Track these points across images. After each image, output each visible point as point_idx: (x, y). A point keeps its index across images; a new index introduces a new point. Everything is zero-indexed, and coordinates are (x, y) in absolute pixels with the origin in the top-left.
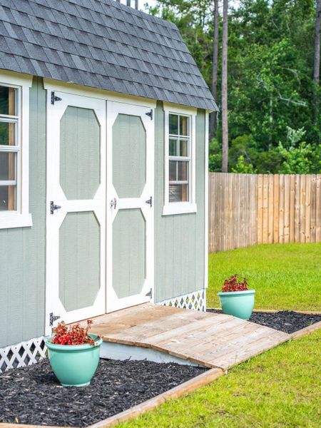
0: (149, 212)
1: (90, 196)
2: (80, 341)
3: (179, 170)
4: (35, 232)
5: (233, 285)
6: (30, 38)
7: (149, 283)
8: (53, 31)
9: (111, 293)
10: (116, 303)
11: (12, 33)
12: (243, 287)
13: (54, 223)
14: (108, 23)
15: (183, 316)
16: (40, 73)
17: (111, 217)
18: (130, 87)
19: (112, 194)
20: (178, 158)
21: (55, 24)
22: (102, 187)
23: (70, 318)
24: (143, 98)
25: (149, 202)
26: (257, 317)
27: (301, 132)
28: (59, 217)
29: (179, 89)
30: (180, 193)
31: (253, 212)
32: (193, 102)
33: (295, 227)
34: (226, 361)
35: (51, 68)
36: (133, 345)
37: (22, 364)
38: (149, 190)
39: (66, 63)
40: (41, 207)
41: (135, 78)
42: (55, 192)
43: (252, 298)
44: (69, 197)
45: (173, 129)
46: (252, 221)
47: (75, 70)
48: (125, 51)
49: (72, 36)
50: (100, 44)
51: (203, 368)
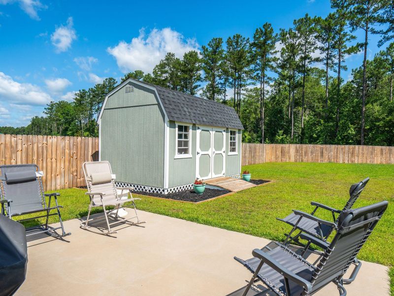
0: (224, 155)
1: (208, 151)
2: (200, 184)
3: (233, 144)
4: (193, 159)
5: (245, 173)
6: (192, 114)
7: (224, 171)
8: (199, 112)
9: (213, 173)
10: (214, 176)
11: (188, 114)
12: (248, 173)
13: (198, 157)
14: (214, 109)
15: (230, 180)
16: (194, 123)
17: (213, 156)
18: (218, 125)
19: (214, 150)
20: (233, 141)
21: (200, 111)
22: (211, 149)
23: (200, 179)
24: (222, 127)
25: (224, 152)
26: (251, 181)
27: (282, 131)
28: (199, 155)
29: (233, 124)
30: (233, 150)
31: (265, 154)
32: (236, 128)
33: (276, 158)
34: (236, 190)
35: (197, 121)
36: (215, 186)
37: (189, 189)
38: (224, 149)
39: (201, 120)
40: (195, 153)
41: (220, 122)
42: (198, 149)
43: (250, 176)
44: (202, 151)
45: (231, 134)
46: (265, 156)
47: (203, 121)
48: (218, 116)
49: (204, 113)
50: (211, 115)
51: (230, 191)
